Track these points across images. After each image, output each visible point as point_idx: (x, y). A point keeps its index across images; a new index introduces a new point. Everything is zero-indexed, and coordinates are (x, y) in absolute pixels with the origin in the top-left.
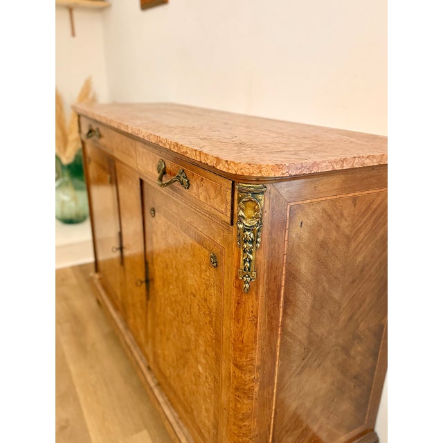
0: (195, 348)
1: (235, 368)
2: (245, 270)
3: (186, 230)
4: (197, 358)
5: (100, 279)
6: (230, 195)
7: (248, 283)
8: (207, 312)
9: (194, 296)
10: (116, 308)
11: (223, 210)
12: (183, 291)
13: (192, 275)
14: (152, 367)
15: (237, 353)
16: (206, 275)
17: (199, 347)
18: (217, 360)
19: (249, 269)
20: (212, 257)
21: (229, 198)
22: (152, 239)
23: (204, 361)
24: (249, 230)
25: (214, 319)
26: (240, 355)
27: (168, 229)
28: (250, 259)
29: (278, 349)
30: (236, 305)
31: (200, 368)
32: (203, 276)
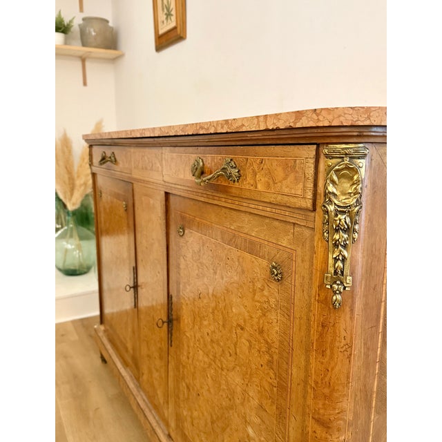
0: (242, 404)
1: (316, 426)
2: (336, 273)
3: (231, 240)
4: (244, 418)
5: (105, 331)
6: (313, 166)
7: (340, 293)
8: (264, 349)
9: (242, 329)
10: (125, 364)
11: (299, 192)
12: (224, 326)
13: (239, 300)
14: (173, 435)
15: (321, 403)
16: (264, 296)
17: (249, 401)
18: (281, 416)
19: (342, 272)
20: (274, 267)
21: (311, 171)
22: (178, 266)
23: (257, 421)
24: (343, 213)
25: (276, 357)
26: (324, 404)
27: (203, 245)
28: (344, 256)
29: (375, 395)
30: (320, 328)
31: (250, 431)
32: (257, 297)
